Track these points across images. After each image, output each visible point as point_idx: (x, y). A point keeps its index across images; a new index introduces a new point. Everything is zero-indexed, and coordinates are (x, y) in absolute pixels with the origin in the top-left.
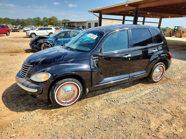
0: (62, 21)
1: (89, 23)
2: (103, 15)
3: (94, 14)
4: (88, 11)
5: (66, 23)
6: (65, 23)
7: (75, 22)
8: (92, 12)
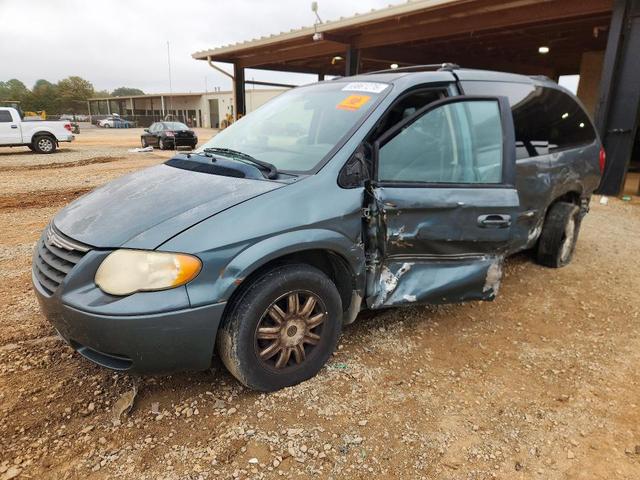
0: (114, 94)
1: (210, 101)
2: (246, 70)
3: (213, 66)
4: (193, 56)
5: (124, 100)
6: (121, 102)
7: (160, 97)
8: (205, 59)
